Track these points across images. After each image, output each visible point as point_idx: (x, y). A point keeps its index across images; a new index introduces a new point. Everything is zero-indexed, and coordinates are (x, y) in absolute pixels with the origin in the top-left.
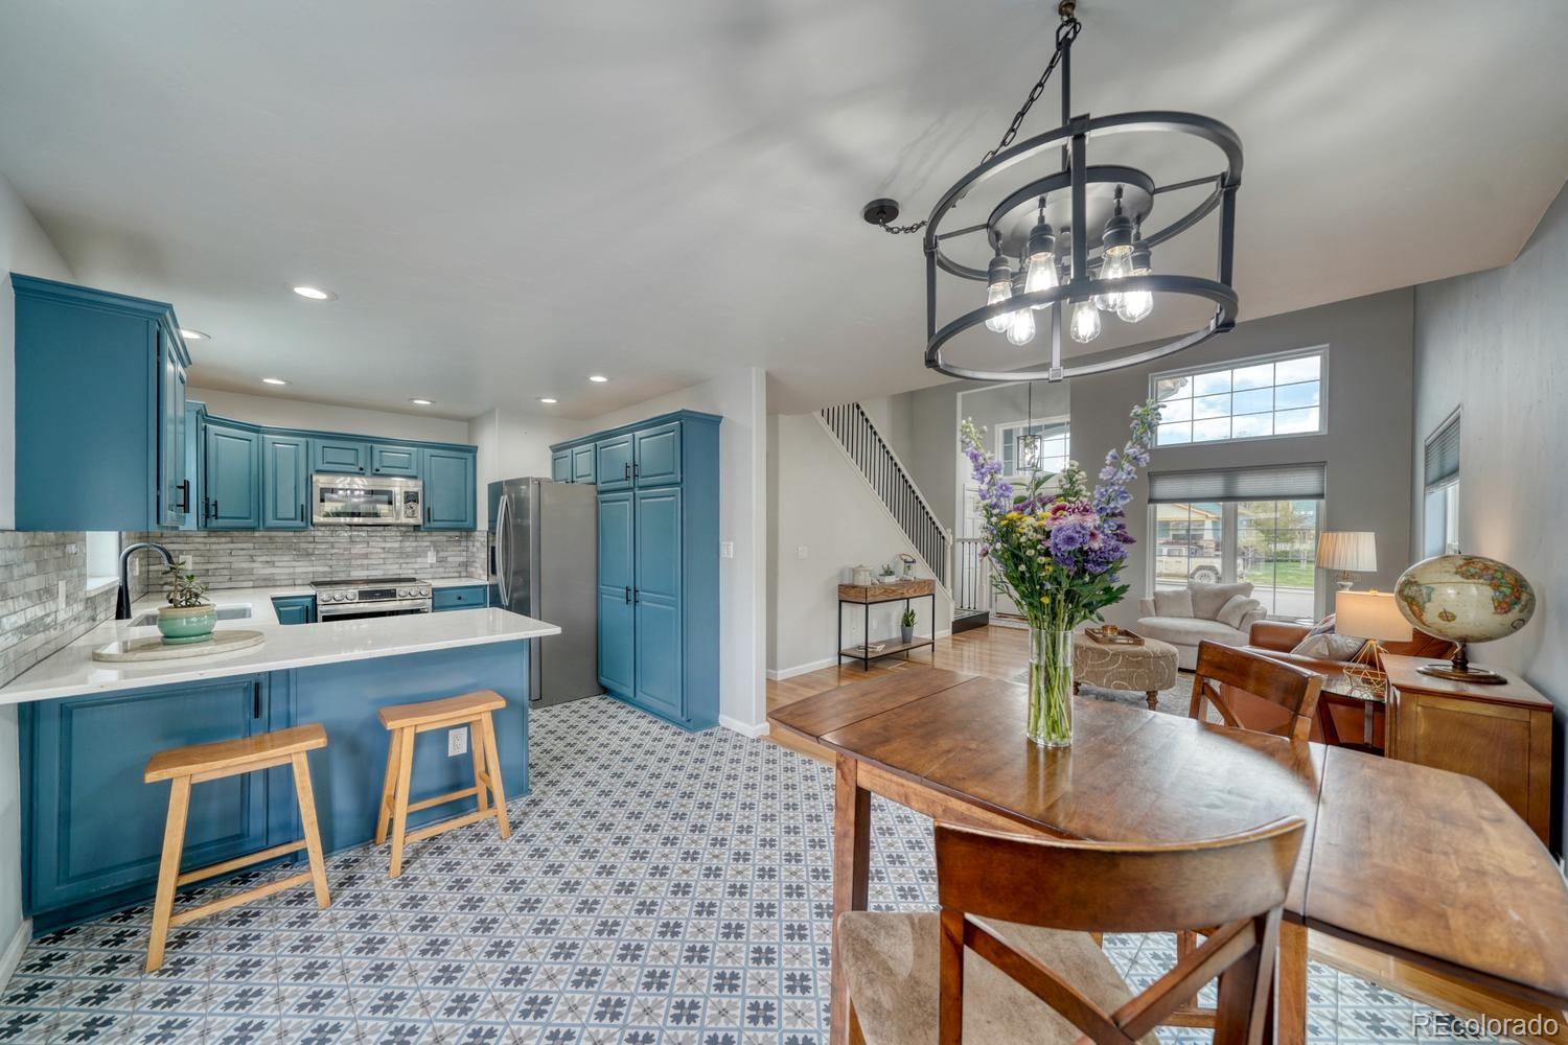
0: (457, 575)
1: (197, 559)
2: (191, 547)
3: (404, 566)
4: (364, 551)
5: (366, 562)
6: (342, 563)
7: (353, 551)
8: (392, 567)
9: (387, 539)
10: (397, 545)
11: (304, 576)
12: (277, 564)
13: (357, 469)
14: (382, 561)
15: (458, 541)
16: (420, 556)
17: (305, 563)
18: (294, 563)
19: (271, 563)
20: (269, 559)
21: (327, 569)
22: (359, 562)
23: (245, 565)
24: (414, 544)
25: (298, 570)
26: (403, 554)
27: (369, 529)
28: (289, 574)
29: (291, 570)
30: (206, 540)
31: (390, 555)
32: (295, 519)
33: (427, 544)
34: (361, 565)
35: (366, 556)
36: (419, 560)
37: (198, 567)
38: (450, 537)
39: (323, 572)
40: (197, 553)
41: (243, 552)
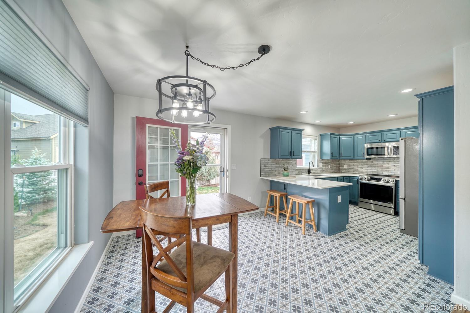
1: (348, 166)
2: (346, 163)
4: (388, 166)
5: (388, 170)
6: (380, 169)
8: (397, 172)
11: (370, 172)
12: (363, 168)
13: (378, 141)
17: (370, 169)
19: (362, 168)
21: (376, 171)
22: (386, 169)
23: (356, 168)
25: (369, 170)
29: (367, 170)
30: (349, 162)
32: (362, 157)
35: (388, 168)
37: (348, 168)
39: (375, 172)
40: (348, 165)
41: (356, 165)
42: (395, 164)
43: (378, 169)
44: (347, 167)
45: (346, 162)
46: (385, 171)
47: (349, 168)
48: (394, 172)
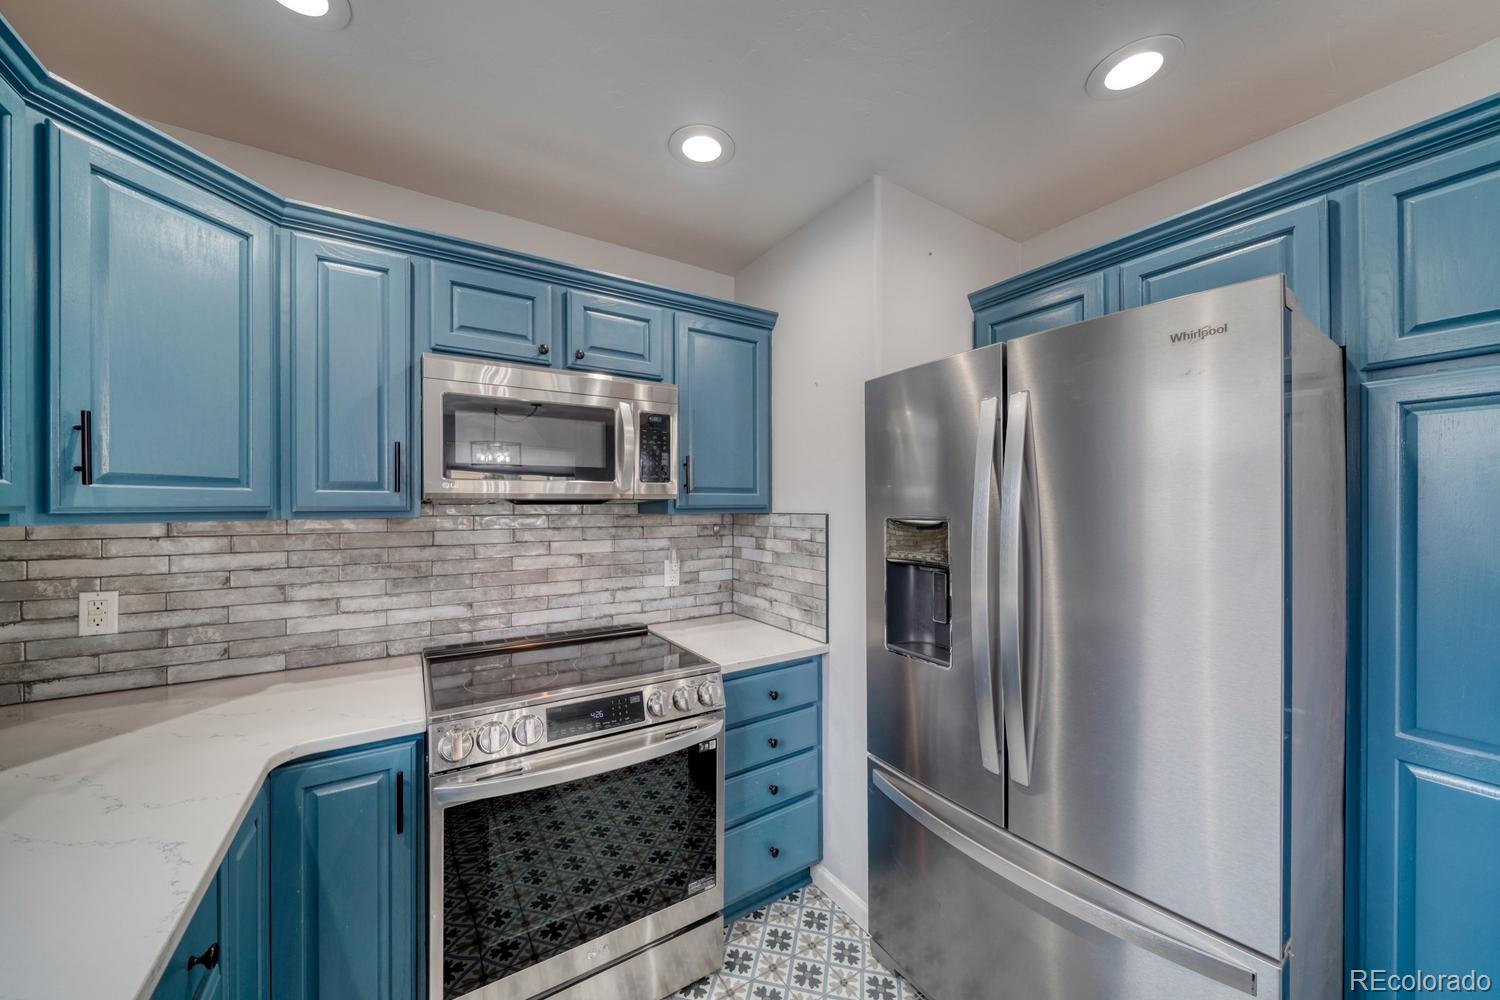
0: (714, 610)
1: (136, 602)
3: (620, 595)
4: (544, 563)
5: (545, 590)
6: (494, 594)
7: (520, 564)
8: (593, 598)
9: (589, 533)
10: (604, 547)
11: (411, 632)
12: (346, 605)
13: (527, 349)
14: (575, 588)
15: (716, 534)
16: (650, 573)
17: (413, 599)
18: (387, 602)
19: (334, 605)
20: (325, 594)
21: (462, 612)
22: (532, 590)
23: (264, 613)
24: (641, 544)
26: (620, 568)
27: (553, 509)
28: (376, 630)
29: (380, 620)
31: (595, 572)
32: (379, 485)
33: (664, 543)
34: (536, 598)
35: (544, 576)
36: (650, 581)
37: (134, 624)
38: (704, 527)
41: (255, 579)
42: (584, 548)
43: (476, 595)
44: (126, 614)
45: (114, 548)
46: (529, 599)
47: (166, 621)
48: (582, 599)
